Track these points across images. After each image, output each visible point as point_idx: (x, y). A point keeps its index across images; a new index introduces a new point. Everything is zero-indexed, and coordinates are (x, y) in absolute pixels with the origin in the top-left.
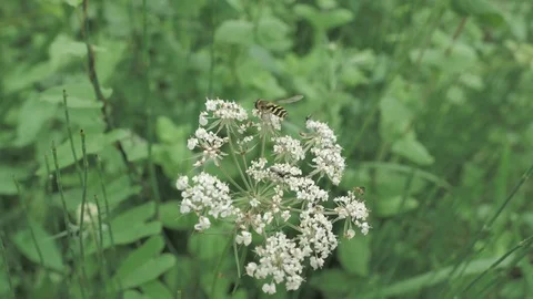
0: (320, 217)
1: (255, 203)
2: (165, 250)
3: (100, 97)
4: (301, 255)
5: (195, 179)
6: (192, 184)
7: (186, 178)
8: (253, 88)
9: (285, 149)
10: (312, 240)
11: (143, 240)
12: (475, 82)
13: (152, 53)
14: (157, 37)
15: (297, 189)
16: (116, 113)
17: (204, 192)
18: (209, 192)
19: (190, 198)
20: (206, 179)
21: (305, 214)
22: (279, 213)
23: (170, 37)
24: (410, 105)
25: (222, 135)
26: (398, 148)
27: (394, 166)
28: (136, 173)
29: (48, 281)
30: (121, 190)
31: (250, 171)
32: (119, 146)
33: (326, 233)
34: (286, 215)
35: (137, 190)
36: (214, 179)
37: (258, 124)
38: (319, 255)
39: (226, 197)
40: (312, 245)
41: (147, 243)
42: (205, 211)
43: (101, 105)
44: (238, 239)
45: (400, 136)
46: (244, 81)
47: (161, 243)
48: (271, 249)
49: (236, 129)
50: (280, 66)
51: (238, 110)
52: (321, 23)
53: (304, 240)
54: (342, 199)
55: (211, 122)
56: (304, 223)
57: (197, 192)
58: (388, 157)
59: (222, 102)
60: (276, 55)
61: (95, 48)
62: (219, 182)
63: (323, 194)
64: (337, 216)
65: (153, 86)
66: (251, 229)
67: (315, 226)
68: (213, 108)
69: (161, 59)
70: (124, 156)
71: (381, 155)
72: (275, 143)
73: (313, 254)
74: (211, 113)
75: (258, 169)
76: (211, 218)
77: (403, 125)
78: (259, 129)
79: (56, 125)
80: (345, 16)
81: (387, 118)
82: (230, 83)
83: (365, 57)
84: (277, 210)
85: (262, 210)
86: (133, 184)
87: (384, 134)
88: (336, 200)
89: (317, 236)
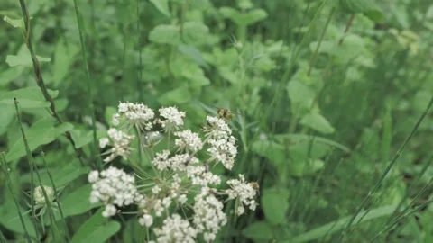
0: (212, 200)
1: (156, 190)
2: (113, 219)
3: (48, 98)
4: (193, 232)
5: (103, 173)
6: (101, 178)
7: (96, 173)
8: (184, 79)
9: (185, 142)
10: (203, 220)
12: (368, 62)
13: (104, 53)
14: (106, 40)
15: (193, 176)
17: (110, 184)
18: (114, 185)
19: (98, 190)
20: (113, 173)
21: (199, 198)
22: (177, 197)
24: (312, 87)
26: (304, 121)
27: (303, 137)
28: (85, 157)
30: (74, 171)
31: (155, 161)
33: (217, 213)
34: (183, 199)
36: (121, 172)
37: (163, 122)
38: (211, 231)
39: (131, 187)
40: (204, 224)
42: (111, 200)
43: (49, 104)
44: (141, 222)
45: (307, 111)
48: (166, 230)
49: (144, 127)
51: (145, 112)
53: (197, 220)
54: (232, 181)
55: (122, 122)
56: (197, 205)
57: (104, 185)
58: (298, 129)
59: (131, 104)
62: (124, 174)
63: (216, 179)
64: (227, 196)
65: (109, 79)
66: (152, 212)
67: (207, 207)
68: (125, 110)
69: (113, 58)
70: (74, 144)
71: (292, 128)
72: (177, 137)
73: (206, 230)
74: (122, 114)
75: (162, 160)
76: (116, 206)
77: (310, 102)
78: (163, 126)
80: (260, 14)
82: (166, 75)
83: (277, 47)
84: (175, 195)
85: (160, 196)
87: (293, 110)
88: (229, 182)
89: (208, 216)
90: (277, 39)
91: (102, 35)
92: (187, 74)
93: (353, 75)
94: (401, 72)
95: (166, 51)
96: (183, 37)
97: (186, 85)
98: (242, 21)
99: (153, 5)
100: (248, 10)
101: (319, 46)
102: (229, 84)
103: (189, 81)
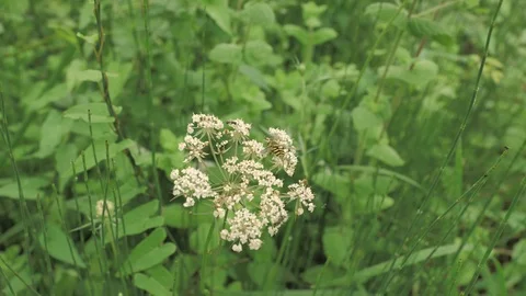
0: (276, 198)
1: (227, 188)
2: (167, 240)
3: (112, 113)
4: (260, 224)
5: (184, 171)
6: (181, 175)
8: (244, 102)
9: (252, 150)
10: (268, 214)
11: (149, 232)
12: (449, 91)
13: (154, 71)
15: (259, 178)
16: (124, 127)
17: (190, 180)
18: (193, 180)
19: (180, 184)
20: (191, 171)
21: (264, 197)
22: (245, 196)
23: (171, 57)
24: (380, 114)
25: (203, 140)
28: (142, 176)
29: (65, 276)
30: (130, 191)
31: (225, 165)
32: (128, 153)
33: (280, 209)
34: (250, 197)
35: (143, 190)
36: (197, 171)
37: (231, 132)
39: (206, 184)
40: (269, 218)
41: (152, 235)
42: (191, 193)
43: (113, 120)
44: (215, 214)
45: (375, 142)
46: (236, 96)
47: (164, 234)
48: (238, 219)
49: (215, 136)
50: (269, 81)
51: (216, 123)
53: (262, 214)
54: (294, 185)
55: (196, 130)
56: (263, 202)
57: (185, 180)
60: (268, 70)
61: (108, 74)
62: (201, 173)
63: (280, 183)
64: (289, 198)
65: (156, 101)
66: (225, 207)
67: (271, 204)
69: (163, 77)
70: (132, 161)
73: (270, 224)
74: (196, 124)
75: (231, 164)
77: (378, 130)
78: (232, 135)
79: (72, 137)
80: (329, 34)
82: (224, 97)
84: (243, 193)
86: (140, 185)
88: (289, 186)
89: (272, 211)
90: (348, 62)
91: (155, 52)
92: (248, 97)
93: (430, 104)
94: (490, 104)
95: (226, 71)
97: (246, 108)
98: (309, 41)
99: (214, 22)
100: (316, 29)
102: (292, 110)
103: (250, 104)
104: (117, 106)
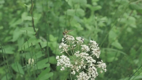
0: (94, 68)
1: (76, 63)
2: (51, 71)
3: (35, 31)
4: (88, 78)
5: (61, 57)
6: (60, 58)
7: (58, 56)
8: (75, 27)
9: (85, 49)
10: (91, 74)
11: (45, 68)
12: (134, 26)
14: (49, 12)
15: (88, 60)
17: (63, 60)
18: (64, 61)
19: (59, 62)
20: (64, 56)
23: (53, 13)
25: (68, 44)
26: (113, 44)
27: (112, 49)
28: (44, 51)
30: (40, 55)
31: (75, 54)
32: (39, 43)
33: (95, 72)
34: (85, 67)
35: (44, 55)
36: (66, 57)
37: (77, 41)
38: (93, 78)
39: (69, 62)
40: (91, 75)
42: (63, 65)
43: (35, 33)
44: (72, 73)
45: (114, 41)
46: (72, 25)
48: (81, 76)
49: (71, 43)
50: (82, 21)
51: (72, 38)
52: (93, 9)
53: (89, 74)
54: (99, 62)
55: (65, 40)
56: (89, 69)
57: (61, 60)
58: (110, 47)
59: (68, 35)
60: (81, 18)
61: (34, 18)
62: (67, 57)
63: (94, 61)
64: (98, 67)
66: (75, 70)
67: (92, 70)
68: (66, 37)
69: (50, 18)
70: (41, 46)
71: (109, 46)
72: (82, 47)
73: (92, 77)
74: (65, 38)
75: (77, 54)
76: (65, 67)
77: (115, 38)
78: (78, 43)
80: (99, 7)
81: (110, 37)
83: (105, 19)
84: (82, 65)
85: (78, 65)
86: (43, 53)
87: (110, 41)
88: (98, 62)
89: (93, 73)
90: (104, 16)
96: (76, 14)
101: (120, 20)
103: (77, 28)
104: (37, 28)
